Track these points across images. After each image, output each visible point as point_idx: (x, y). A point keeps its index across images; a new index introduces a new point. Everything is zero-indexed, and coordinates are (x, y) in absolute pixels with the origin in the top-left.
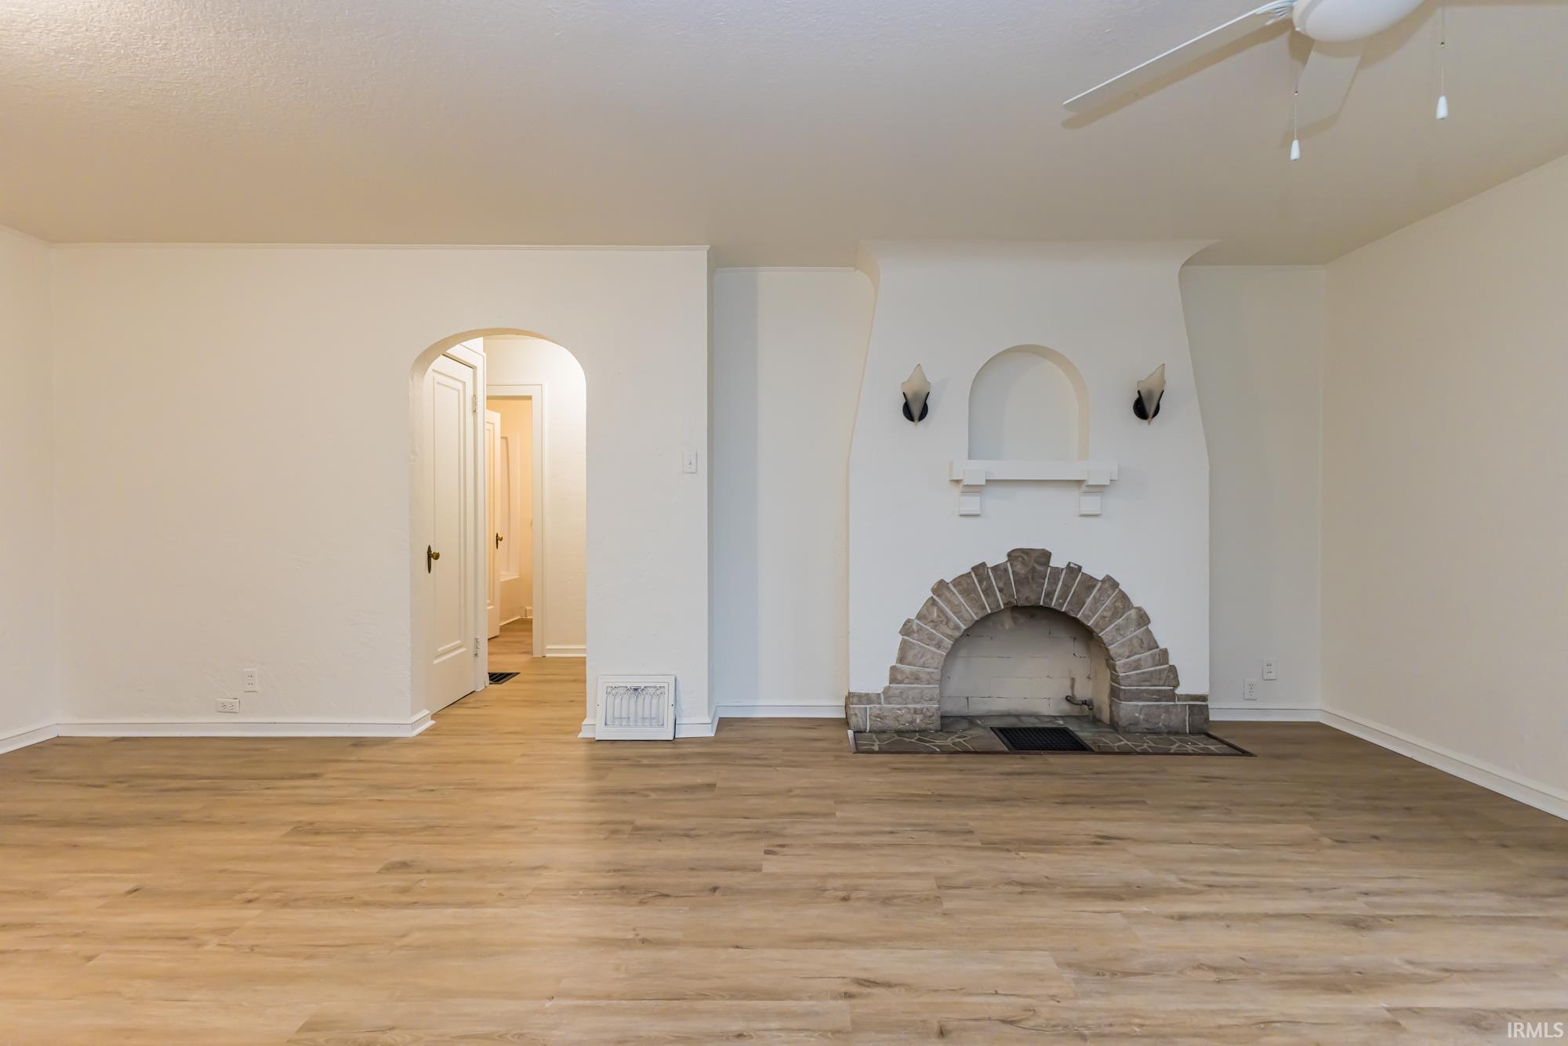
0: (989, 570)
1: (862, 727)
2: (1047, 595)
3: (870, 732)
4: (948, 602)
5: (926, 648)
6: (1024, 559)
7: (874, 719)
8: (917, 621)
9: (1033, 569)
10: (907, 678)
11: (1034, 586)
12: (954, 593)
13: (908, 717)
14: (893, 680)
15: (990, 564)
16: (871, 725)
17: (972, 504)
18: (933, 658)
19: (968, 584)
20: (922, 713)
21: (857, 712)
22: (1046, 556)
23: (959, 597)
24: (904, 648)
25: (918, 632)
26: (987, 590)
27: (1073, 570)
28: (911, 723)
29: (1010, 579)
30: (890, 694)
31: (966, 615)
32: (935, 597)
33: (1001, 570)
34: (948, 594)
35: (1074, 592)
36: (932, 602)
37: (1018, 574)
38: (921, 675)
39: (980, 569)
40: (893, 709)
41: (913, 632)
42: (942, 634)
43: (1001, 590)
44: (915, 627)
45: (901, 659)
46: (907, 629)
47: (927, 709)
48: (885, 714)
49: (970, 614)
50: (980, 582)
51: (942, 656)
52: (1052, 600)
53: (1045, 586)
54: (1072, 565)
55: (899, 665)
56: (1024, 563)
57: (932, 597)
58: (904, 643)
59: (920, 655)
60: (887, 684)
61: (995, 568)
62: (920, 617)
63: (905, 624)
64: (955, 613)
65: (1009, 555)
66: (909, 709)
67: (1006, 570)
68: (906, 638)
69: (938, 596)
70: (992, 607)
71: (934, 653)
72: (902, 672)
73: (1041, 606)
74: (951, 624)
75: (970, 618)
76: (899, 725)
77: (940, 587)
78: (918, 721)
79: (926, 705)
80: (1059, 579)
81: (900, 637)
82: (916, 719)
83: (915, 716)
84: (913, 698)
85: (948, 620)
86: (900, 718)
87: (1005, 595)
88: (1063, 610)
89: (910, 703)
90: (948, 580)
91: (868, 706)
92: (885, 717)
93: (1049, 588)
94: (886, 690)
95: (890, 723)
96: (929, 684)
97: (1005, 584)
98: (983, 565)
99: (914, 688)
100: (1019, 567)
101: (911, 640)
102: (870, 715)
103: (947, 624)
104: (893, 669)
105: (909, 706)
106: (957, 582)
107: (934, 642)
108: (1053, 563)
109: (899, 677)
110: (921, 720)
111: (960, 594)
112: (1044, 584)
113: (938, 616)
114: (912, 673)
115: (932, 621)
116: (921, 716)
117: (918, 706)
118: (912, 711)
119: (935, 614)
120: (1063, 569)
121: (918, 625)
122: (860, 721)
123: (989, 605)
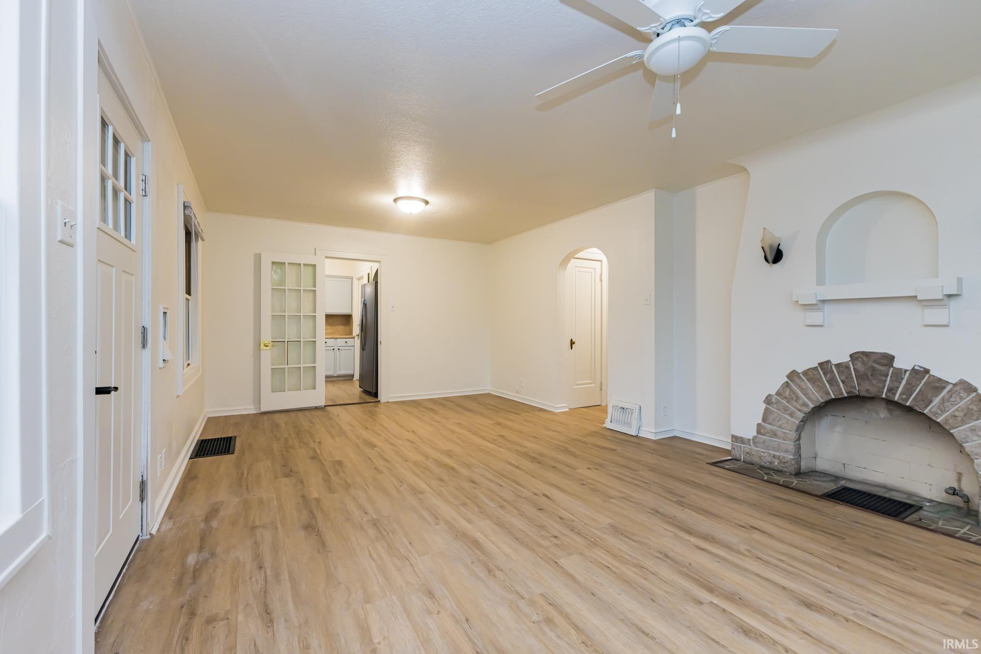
0: (833, 367)
1: (738, 456)
2: (889, 390)
3: (743, 462)
4: (799, 386)
5: (781, 415)
6: (863, 360)
7: (745, 454)
8: (775, 396)
9: (874, 369)
10: (768, 432)
11: (874, 382)
12: (803, 380)
13: (769, 459)
14: (759, 432)
15: (834, 362)
16: (744, 458)
17: (815, 317)
18: (787, 423)
19: (814, 374)
20: (778, 459)
21: (735, 447)
22: (889, 359)
23: (808, 384)
24: (767, 413)
25: (776, 403)
26: (831, 381)
27: (919, 373)
28: (770, 463)
29: (851, 374)
30: (756, 441)
31: (812, 397)
32: (789, 382)
33: (842, 367)
34: (798, 381)
35: (920, 390)
36: (787, 385)
37: (858, 371)
38: (779, 433)
39: (825, 366)
40: (759, 451)
41: (772, 403)
42: (794, 407)
43: (843, 382)
44: (774, 400)
45: (764, 420)
46: (768, 400)
47: (784, 457)
48: (753, 453)
49: (816, 396)
50: (825, 374)
51: (795, 422)
52: (895, 394)
53: (888, 382)
54: (917, 368)
55: (763, 424)
56: (863, 363)
57: (787, 382)
58: (766, 410)
59: (777, 419)
60: (756, 434)
61: (838, 366)
62: (778, 394)
63: (767, 398)
64: (804, 394)
65: (851, 356)
66: (770, 453)
67: (848, 367)
68: (767, 406)
69: (791, 381)
70: (836, 394)
71: (788, 420)
72: (765, 428)
73: (884, 398)
74: (801, 402)
75: (815, 399)
76: (763, 462)
77: (793, 375)
78: (776, 463)
79: (782, 454)
80: (902, 379)
81: (764, 406)
82: (774, 462)
83: (773, 460)
84: (773, 447)
85: (798, 398)
86: (762, 458)
87: (846, 385)
88: (908, 404)
89: (771, 451)
90: (800, 370)
91: (743, 445)
92: (753, 455)
93: (891, 385)
94: (755, 437)
95: (756, 459)
96: (784, 440)
97: (847, 378)
98: (828, 362)
99: (774, 441)
100: (859, 366)
101: (771, 408)
102: (743, 451)
103: (796, 401)
104: (759, 425)
105: (771, 452)
106: (805, 373)
107: (788, 412)
108: (897, 364)
109: (763, 431)
110: (778, 463)
111: (808, 381)
112: (885, 381)
113: (789, 394)
114: (771, 430)
115: (785, 398)
116: (778, 460)
117: (777, 454)
118: (772, 456)
119: (788, 393)
120: (906, 371)
121: (776, 399)
122: (737, 453)
123: (832, 392)
